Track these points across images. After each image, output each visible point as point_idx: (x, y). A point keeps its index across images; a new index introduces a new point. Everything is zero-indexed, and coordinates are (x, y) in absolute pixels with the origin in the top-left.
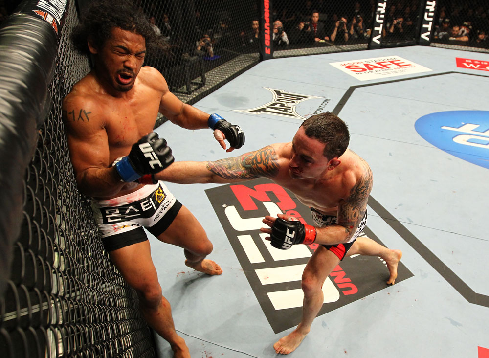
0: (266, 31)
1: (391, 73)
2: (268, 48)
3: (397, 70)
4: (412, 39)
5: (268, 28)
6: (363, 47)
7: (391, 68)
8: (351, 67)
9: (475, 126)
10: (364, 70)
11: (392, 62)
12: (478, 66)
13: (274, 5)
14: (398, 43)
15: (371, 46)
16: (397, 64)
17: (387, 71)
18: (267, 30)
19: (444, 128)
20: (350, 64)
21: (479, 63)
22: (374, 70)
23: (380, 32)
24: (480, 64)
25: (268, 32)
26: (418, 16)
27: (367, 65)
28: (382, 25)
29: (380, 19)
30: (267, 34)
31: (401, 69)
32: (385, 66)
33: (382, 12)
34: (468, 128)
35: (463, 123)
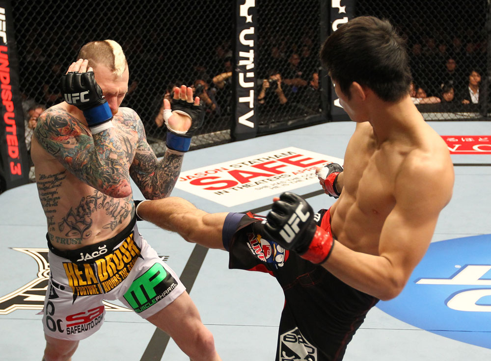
0: (8, 129)
1: (288, 182)
2: (16, 161)
3: (299, 175)
4: (318, 111)
5: (13, 122)
6: (222, 137)
7: (288, 173)
8: (202, 181)
9: (483, 270)
10: (231, 184)
11: (286, 160)
12: (457, 146)
13: (22, 75)
14: (290, 123)
15: (238, 135)
16: (297, 163)
17: (278, 181)
18: (11, 126)
19: (422, 282)
20: (201, 174)
21: (457, 140)
22: (253, 180)
23: (252, 106)
24: (460, 142)
25: (14, 129)
26: (320, 68)
27: (234, 173)
28: (252, 92)
29: (247, 80)
30: (11, 133)
31: (307, 172)
32: (273, 170)
33: (248, 68)
34: (471, 275)
35: (458, 267)
